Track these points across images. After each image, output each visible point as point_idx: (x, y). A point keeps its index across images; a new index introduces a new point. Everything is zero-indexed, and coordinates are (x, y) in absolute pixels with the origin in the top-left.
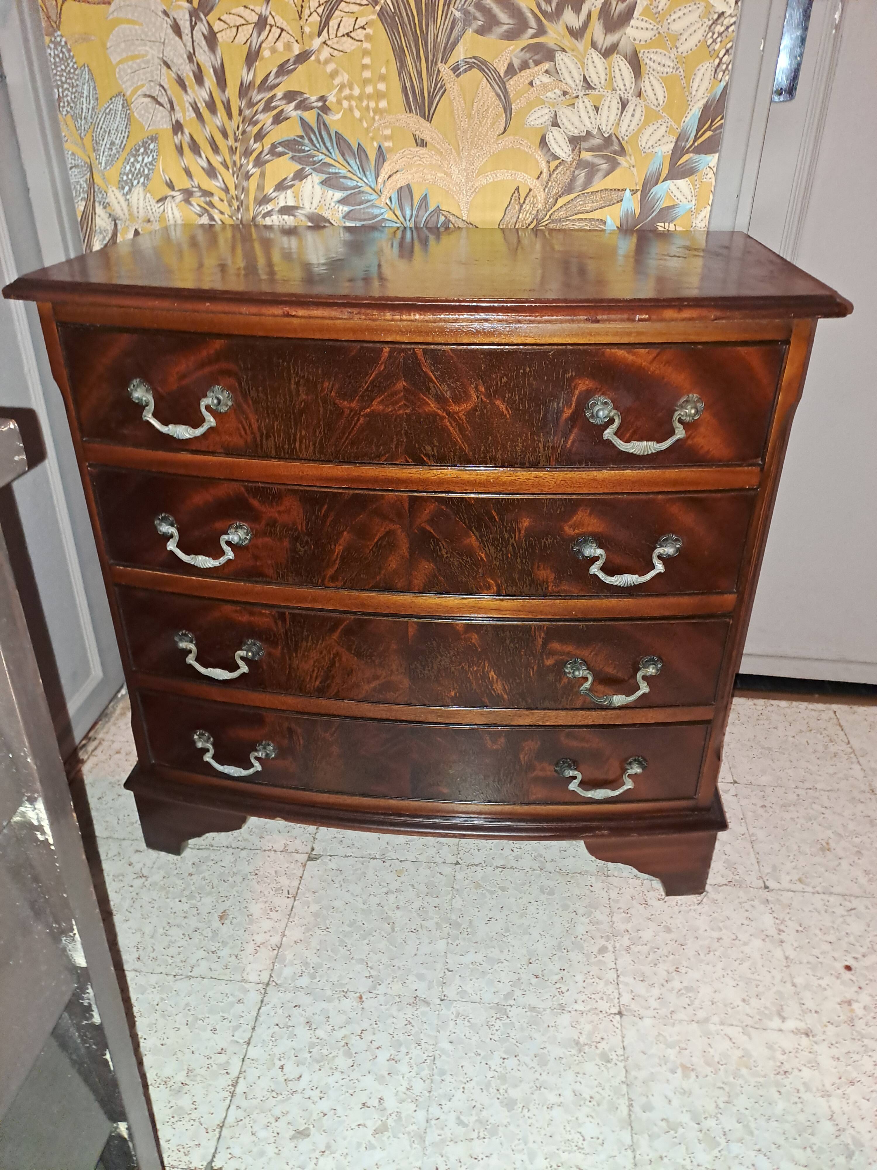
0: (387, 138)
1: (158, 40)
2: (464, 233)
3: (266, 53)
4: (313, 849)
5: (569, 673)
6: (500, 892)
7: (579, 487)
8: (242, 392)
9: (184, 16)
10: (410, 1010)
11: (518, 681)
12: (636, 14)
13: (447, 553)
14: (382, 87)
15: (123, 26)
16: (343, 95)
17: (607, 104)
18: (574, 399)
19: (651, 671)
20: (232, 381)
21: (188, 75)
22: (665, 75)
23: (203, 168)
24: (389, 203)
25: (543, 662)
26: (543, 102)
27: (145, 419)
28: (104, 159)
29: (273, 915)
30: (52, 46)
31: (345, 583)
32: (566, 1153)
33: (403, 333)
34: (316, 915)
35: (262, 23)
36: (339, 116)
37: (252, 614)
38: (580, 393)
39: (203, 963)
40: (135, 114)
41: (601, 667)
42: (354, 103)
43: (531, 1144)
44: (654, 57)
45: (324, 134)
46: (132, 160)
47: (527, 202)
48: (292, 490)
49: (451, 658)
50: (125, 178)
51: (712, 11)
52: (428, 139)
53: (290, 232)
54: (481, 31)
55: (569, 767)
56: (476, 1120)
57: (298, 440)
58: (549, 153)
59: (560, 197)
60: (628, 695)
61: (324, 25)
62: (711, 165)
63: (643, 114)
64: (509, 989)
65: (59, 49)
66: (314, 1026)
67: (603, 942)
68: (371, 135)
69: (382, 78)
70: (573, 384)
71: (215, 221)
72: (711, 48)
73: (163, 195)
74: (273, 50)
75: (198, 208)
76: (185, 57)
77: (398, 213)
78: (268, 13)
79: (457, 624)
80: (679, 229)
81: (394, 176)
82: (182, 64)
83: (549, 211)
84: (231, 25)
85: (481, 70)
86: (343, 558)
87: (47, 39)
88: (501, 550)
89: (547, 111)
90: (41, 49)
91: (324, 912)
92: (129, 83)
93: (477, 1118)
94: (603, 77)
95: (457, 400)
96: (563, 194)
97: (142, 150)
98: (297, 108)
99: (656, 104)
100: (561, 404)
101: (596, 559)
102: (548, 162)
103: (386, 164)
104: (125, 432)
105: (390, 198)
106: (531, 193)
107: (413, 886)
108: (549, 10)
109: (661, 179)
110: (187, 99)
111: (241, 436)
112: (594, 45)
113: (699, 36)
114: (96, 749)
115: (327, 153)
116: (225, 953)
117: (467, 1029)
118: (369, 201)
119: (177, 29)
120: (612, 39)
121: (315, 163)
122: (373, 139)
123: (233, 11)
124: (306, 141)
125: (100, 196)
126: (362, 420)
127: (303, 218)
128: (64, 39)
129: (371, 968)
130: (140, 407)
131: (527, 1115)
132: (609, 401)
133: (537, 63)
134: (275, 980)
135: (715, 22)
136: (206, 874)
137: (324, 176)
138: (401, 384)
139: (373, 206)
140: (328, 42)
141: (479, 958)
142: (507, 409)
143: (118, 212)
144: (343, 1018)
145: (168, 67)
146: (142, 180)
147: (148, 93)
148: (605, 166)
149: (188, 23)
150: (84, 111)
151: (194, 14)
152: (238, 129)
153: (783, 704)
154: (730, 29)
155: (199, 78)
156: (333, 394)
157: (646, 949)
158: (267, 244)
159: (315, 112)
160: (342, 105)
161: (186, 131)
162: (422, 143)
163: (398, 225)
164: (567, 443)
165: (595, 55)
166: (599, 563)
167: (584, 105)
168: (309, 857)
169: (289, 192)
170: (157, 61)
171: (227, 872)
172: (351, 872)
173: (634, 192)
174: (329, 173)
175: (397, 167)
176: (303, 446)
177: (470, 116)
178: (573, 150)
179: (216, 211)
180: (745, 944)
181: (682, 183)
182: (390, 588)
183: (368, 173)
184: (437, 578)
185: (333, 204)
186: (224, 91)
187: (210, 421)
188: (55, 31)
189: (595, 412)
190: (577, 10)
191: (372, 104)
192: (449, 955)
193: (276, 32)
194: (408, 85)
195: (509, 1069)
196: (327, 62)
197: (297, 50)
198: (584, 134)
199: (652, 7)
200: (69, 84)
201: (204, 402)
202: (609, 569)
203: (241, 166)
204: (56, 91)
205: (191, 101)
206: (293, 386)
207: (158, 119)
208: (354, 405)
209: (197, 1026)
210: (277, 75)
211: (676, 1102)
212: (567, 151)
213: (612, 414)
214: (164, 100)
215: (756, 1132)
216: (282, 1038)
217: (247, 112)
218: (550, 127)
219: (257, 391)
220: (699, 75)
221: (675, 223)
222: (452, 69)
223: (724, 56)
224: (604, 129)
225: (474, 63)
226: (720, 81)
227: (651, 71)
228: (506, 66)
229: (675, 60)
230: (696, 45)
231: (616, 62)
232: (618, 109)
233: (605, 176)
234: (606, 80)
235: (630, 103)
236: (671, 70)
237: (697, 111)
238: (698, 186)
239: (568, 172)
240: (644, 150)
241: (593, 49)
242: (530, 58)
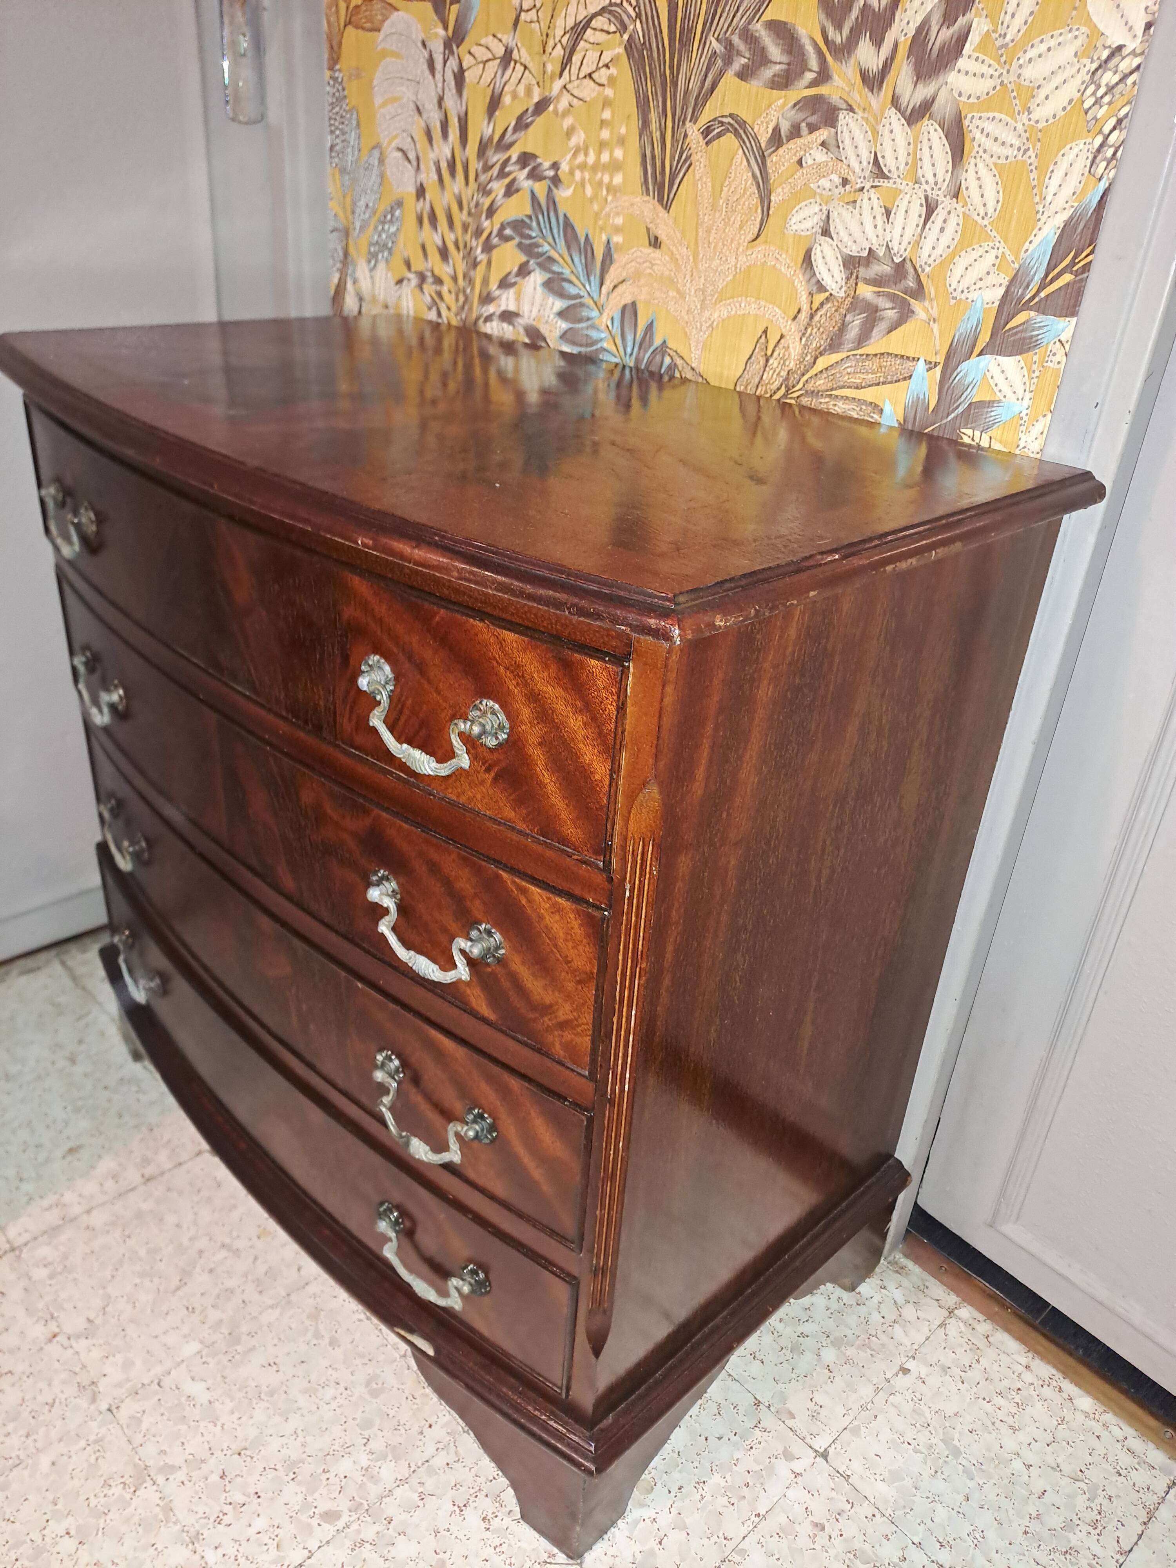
0: (618, 230)
1: (415, 78)
2: (692, 387)
3: (507, 100)
9: (439, 46)
12: (968, 49)
14: (619, 153)
15: (387, 59)
16: (577, 162)
17: (903, 206)
21: (435, 124)
22: (1003, 161)
23: (437, 245)
24: (610, 327)
26: (814, 194)
28: (358, 223)
29: (109, 1183)
30: (331, 82)
34: (139, 1214)
35: (507, 58)
36: (570, 192)
40: (388, 171)
42: (587, 176)
44: (989, 127)
45: (552, 214)
46: (380, 228)
47: (776, 354)
50: (373, 249)
51: (1099, 45)
52: (662, 237)
53: (509, 347)
54: (744, 75)
58: (814, 281)
59: (821, 354)
60: (431, 1148)
61: (566, 62)
62: (1063, 339)
63: (960, 229)
65: (337, 86)
68: (600, 223)
69: (622, 141)
71: (441, 318)
72: (1090, 115)
73: (400, 276)
74: (515, 95)
75: (429, 299)
76: (435, 101)
77: (619, 342)
78: (514, 44)
80: (996, 446)
81: (620, 287)
82: (431, 111)
83: (803, 375)
84: (479, 60)
85: (736, 134)
87: (329, 74)
92: (386, 133)
94: (902, 158)
96: (825, 350)
97: (389, 217)
98: (529, 176)
99: (982, 213)
102: (811, 294)
103: (612, 269)
105: (612, 319)
106: (782, 341)
108: (838, 40)
109: (977, 350)
110: (432, 156)
112: (895, 101)
113: (1071, 91)
115: (553, 244)
118: (589, 319)
119: (432, 66)
120: (924, 92)
121: (541, 255)
122: (602, 229)
123: (483, 42)
124: (534, 224)
125: (352, 268)
127: (521, 331)
128: (341, 75)
133: (812, 128)
135: (1103, 65)
137: (547, 276)
139: (593, 327)
140: (568, 86)
143: (364, 291)
145: (420, 112)
146: (386, 254)
147: (400, 146)
148: (891, 314)
149: (442, 56)
150: (349, 164)
151: (448, 45)
152: (472, 199)
154: (1130, 80)
155: (445, 130)
159: (545, 184)
160: (574, 176)
161: (428, 196)
162: (655, 243)
163: (617, 361)
165: (895, 120)
167: (870, 203)
169: (512, 291)
170: (411, 106)
173: (931, 366)
174: (553, 272)
175: (624, 275)
177: (714, 207)
178: (848, 279)
179: (444, 305)
181: (1010, 363)
183: (592, 278)
185: (552, 316)
186: (464, 149)
188: (336, 65)
190: (878, 43)
191: (607, 179)
193: (519, 70)
194: (648, 153)
196: (566, 113)
197: (537, 96)
198: (865, 254)
199: (995, 36)
200: (339, 130)
203: (471, 249)
204: (328, 138)
205: (436, 159)
207: (406, 179)
210: (516, 129)
212: (839, 280)
214: (412, 156)
217: (483, 178)
218: (819, 237)
220: (1063, 166)
221: (990, 433)
222: (702, 133)
223: (1111, 132)
224: (896, 250)
225: (729, 123)
226: (1100, 179)
227: (981, 151)
228: (770, 131)
229: (1023, 134)
230: (1064, 109)
231: (926, 134)
232: (920, 216)
233: (890, 331)
234: (907, 164)
235: (940, 207)
236: (1015, 152)
237: (1052, 232)
238: (1037, 373)
239: (837, 314)
240: (954, 295)
241: (893, 109)
242: (803, 120)
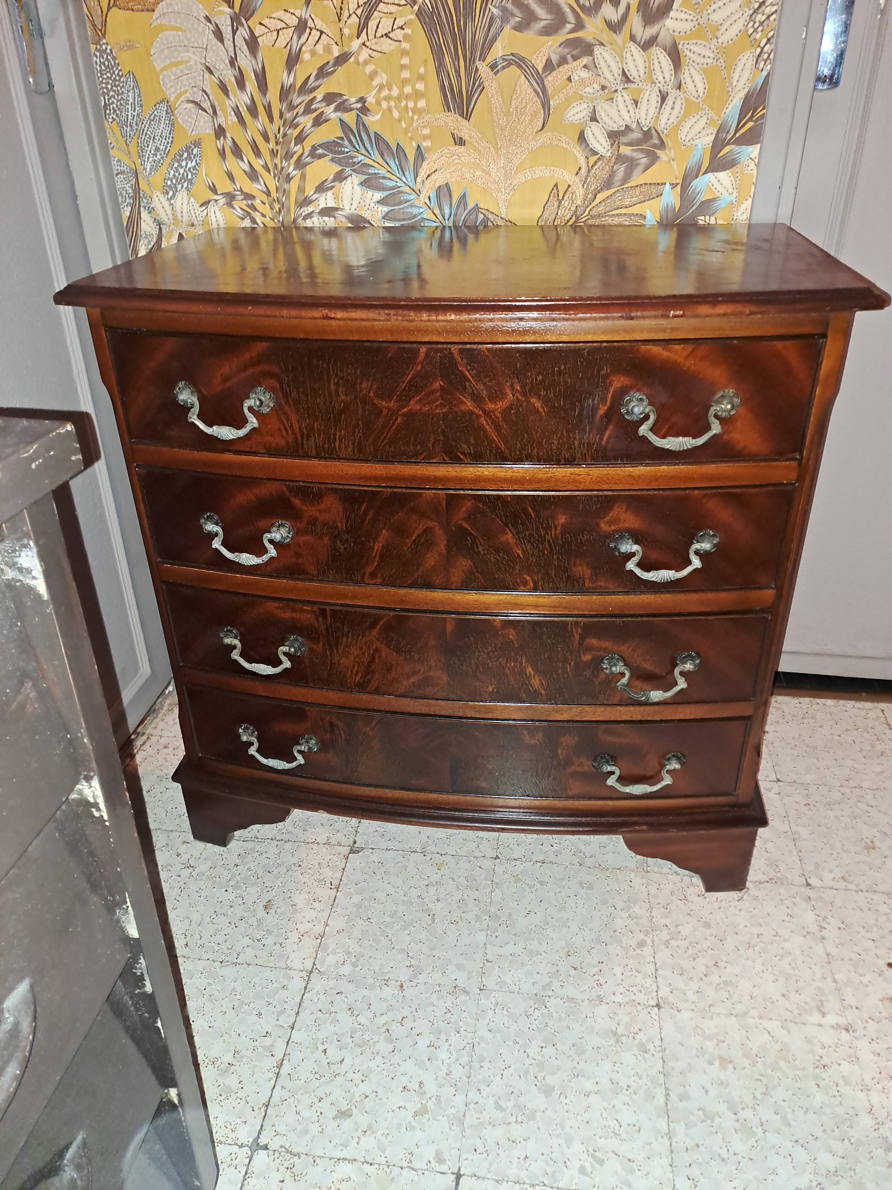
0: (425, 138)
1: (201, 46)
2: (502, 231)
3: (306, 56)
4: (355, 842)
5: (607, 669)
6: (539, 886)
7: (616, 483)
8: (283, 392)
9: (225, 20)
10: (450, 999)
11: (555, 676)
12: (675, 6)
13: (484, 550)
14: (420, 86)
15: (166, 33)
16: (382, 95)
17: (646, 97)
18: (610, 396)
19: (689, 666)
20: (274, 382)
21: (229, 80)
22: (705, 66)
23: (244, 171)
24: (428, 203)
25: (580, 657)
26: (581, 97)
27: (190, 420)
28: (149, 164)
29: (316, 905)
30: (98, 54)
31: (384, 580)
32: (603, 1139)
33: (440, 333)
34: (358, 906)
35: (302, 27)
36: (378, 117)
37: (294, 610)
38: (616, 389)
39: (249, 951)
40: (179, 119)
41: (639, 662)
42: (392, 104)
43: (568, 1129)
44: (694, 48)
45: (363, 134)
46: (176, 165)
47: (566, 198)
48: (332, 489)
49: (488, 653)
50: (169, 183)
52: (466, 137)
53: (331, 233)
54: (519, 28)
55: (607, 762)
56: (514, 1106)
57: (338, 440)
58: (588, 149)
59: (599, 192)
60: (666, 690)
61: (362, 27)
62: (753, 156)
63: (683, 106)
64: (548, 980)
65: (105, 57)
66: (355, 1013)
67: (642, 936)
68: (410, 135)
69: (421, 78)
70: (608, 381)
71: (257, 224)
72: (752, 38)
73: (206, 199)
74: (313, 53)
75: (240, 211)
76: (227, 61)
77: (437, 212)
78: (308, 16)
79: (495, 621)
80: (720, 222)
81: (433, 175)
82: (224, 69)
83: (588, 207)
84: (272, 29)
85: (519, 66)
86: (382, 557)
87: (93, 47)
88: (537, 547)
89: (585, 106)
90: (88, 57)
91: (366, 903)
92: (173, 89)
93: (515, 1103)
94: (642, 70)
95: (493, 398)
97: (185, 155)
98: (336, 110)
99: (696, 96)
100: (596, 401)
101: (633, 555)
102: (587, 158)
103: (425, 164)
104: (172, 433)
105: (429, 198)
106: (570, 189)
107: (453, 879)
108: (587, 4)
109: (702, 172)
110: (229, 104)
111: (283, 437)
112: (632, 38)
113: (739, 25)
114: (144, 743)
115: (367, 154)
116: (269, 941)
117: (506, 1018)
118: (408, 201)
119: (219, 35)
120: (650, 31)
121: (354, 164)
122: (411, 139)
123: (273, 16)
124: (346, 142)
125: (145, 201)
126: (399, 420)
127: (343, 220)
128: (109, 47)
129: (412, 958)
130: (186, 409)
131: (564, 1101)
132: (644, 397)
133: (575, 58)
134: (319, 968)
135: (756, 11)
136: (251, 865)
137: (364, 177)
138: (438, 384)
139: (412, 206)
140: (367, 44)
141: (518, 949)
142: (542, 406)
143: (163, 217)
144: (385, 1005)
145: (211, 72)
146: (185, 185)
147: (191, 99)
148: (644, 161)
149: (230, 28)
150: (130, 118)
151: (235, 20)
152: (279, 132)
153: (830, 702)
154: (772, 18)
155: (241, 83)
156: (372, 394)
157: (685, 943)
158: (308, 246)
159: (354, 113)
160: (381, 106)
161: (228, 135)
162: (460, 142)
163: (437, 224)
164: (603, 439)
165: (634, 48)
166: (636, 559)
167: (623, 99)
168: (351, 850)
169: (329, 193)
170: (200, 67)
171: (271, 863)
172: (393, 865)
173: (674, 186)
174: (369, 174)
175: (436, 167)
176: (343, 446)
177: (508, 114)
178: (612, 145)
179: (258, 214)
180: (785, 940)
181: (724, 176)
182: (429, 585)
183: (407, 173)
184: (475, 575)
185: (373, 205)
186: (265, 95)
187: (253, 422)
188: (100, 40)
189: (630, 408)
190: (616, 5)
191: (411, 104)
192: (488, 946)
193: (316, 34)
194: (446, 84)
195: (547, 1057)
196: (366, 63)
197: (336, 52)
198: (623, 128)
200: (115, 91)
201: (247, 403)
202: (645, 565)
203: (282, 168)
204: (102, 98)
205: (234, 106)
206: (333, 387)
207: (202, 123)
208: (392, 404)
209: (243, 1010)
210: (317, 78)
211: (713, 1092)
212: (606, 146)
213: (647, 410)
214: (206, 105)
215: (793, 1124)
216: (325, 1023)
217: (288, 115)
218: (589, 123)
219: (298, 393)
220: (740, 65)
221: (715, 216)
222: (490, 67)
223: (765, 45)
224: (643, 123)
225: (512, 59)
226: (762, 70)
227: (691, 62)
228: (544, 62)
229: (715, 51)
230: (737, 35)
231: (655, 55)
232: (657, 102)
233: (645, 171)
234: (645, 73)
235: (669, 96)
236: (712, 61)
237: (738, 102)
238: (739, 178)
239: (607, 167)
240: (684, 143)
241: (631, 42)
242: (568, 54)
